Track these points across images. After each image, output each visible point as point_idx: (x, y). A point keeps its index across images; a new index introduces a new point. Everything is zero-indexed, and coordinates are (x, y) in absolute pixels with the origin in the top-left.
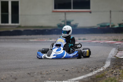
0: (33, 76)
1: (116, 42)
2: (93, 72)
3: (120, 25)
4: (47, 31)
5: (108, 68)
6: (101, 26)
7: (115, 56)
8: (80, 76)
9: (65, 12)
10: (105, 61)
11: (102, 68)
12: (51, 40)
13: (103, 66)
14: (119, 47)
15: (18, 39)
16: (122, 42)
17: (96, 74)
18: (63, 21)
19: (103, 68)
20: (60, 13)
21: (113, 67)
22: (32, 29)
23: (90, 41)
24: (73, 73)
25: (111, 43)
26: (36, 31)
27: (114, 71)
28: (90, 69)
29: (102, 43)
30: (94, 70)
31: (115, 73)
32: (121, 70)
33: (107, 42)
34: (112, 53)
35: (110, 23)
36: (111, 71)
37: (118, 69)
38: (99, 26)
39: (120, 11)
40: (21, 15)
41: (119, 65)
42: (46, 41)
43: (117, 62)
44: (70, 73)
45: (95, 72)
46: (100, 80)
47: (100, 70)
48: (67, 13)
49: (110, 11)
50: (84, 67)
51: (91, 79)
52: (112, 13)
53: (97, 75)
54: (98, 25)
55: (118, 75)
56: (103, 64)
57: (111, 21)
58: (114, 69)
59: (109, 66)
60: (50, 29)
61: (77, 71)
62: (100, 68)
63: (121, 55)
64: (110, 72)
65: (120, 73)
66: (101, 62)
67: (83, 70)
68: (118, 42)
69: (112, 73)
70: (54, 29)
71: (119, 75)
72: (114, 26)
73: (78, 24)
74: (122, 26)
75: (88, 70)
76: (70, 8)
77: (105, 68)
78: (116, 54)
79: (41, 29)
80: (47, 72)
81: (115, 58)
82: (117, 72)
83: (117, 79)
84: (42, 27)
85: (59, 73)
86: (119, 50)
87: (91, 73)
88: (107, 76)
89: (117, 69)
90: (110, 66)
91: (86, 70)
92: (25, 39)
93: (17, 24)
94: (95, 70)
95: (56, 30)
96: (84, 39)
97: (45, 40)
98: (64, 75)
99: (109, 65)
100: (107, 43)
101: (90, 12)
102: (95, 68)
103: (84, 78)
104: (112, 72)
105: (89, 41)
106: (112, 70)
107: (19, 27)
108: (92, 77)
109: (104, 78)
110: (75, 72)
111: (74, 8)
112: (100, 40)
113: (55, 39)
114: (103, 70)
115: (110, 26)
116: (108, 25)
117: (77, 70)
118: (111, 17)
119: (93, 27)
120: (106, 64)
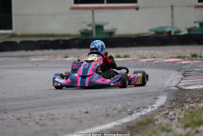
0: (26, 124)
1: (182, 61)
2: (133, 115)
3: (189, 30)
4: (61, 42)
5: (162, 107)
6: (157, 33)
7: (176, 86)
8: (110, 122)
9: (93, 9)
10: (158, 95)
11: (150, 107)
12: (68, 59)
13: (152, 104)
14: (185, 69)
15: (10, 57)
16: (193, 60)
17: (137, 119)
18: (89, 25)
19: (152, 108)
20: (84, 11)
21: (170, 105)
22: (35, 39)
23: (136, 60)
24: (98, 116)
25: (174, 62)
26: (42, 43)
27: (171, 113)
28: (129, 110)
29: (156, 63)
30: (135, 112)
31: (171, 116)
32: (184, 112)
33: (167, 60)
34: (173, 79)
35: (172, 27)
36: (165, 112)
37: (178, 110)
38: (153, 33)
39: (188, 6)
40: (16, 15)
41: (182, 102)
42: (60, 60)
43: (179, 97)
44: (93, 118)
45: (136, 116)
46: (143, 129)
47: (146, 111)
48: (95, 11)
49: (172, 6)
50: (119, 106)
51: (128, 127)
52: (174, 9)
53: (139, 120)
54: (150, 30)
55: (176, 120)
56: (153, 100)
57: (173, 23)
58: (170, 109)
59: (163, 104)
60: (67, 38)
61: (106, 113)
62: (147, 108)
63: (187, 84)
64: (163, 114)
65: (180, 117)
66: (151, 96)
67: (116, 112)
68: (184, 61)
69: (168, 116)
70: (74, 40)
71: (179, 119)
72: (179, 32)
73: (116, 29)
74: (192, 32)
75: (125, 111)
76: (103, 2)
77: (156, 108)
78: (180, 83)
79: (52, 39)
80: (52, 117)
81: (176, 88)
82: (175, 115)
83: (173, 127)
84: (53, 35)
85: (73, 117)
86: (184, 75)
87: (130, 116)
88: (156, 123)
89: (176, 108)
90: (166, 103)
91: (121, 111)
92: (22, 57)
93: (8, 32)
94: (138, 112)
95: (77, 41)
96: (126, 57)
97: (58, 59)
98: (81, 122)
99: (164, 101)
100: (166, 62)
101: (137, 9)
102: (138, 108)
103: (115, 126)
104: (168, 114)
105: (134, 59)
106: (167, 111)
107: (13, 35)
108: (130, 125)
109: (150, 125)
110: (101, 116)
111: (108, 2)
112: (155, 57)
113: (75, 57)
114: (152, 111)
115: (173, 33)
116: (168, 30)
117: (106, 111)
118: (172, 17)
119: (143, 34)
120: (158, 100)
